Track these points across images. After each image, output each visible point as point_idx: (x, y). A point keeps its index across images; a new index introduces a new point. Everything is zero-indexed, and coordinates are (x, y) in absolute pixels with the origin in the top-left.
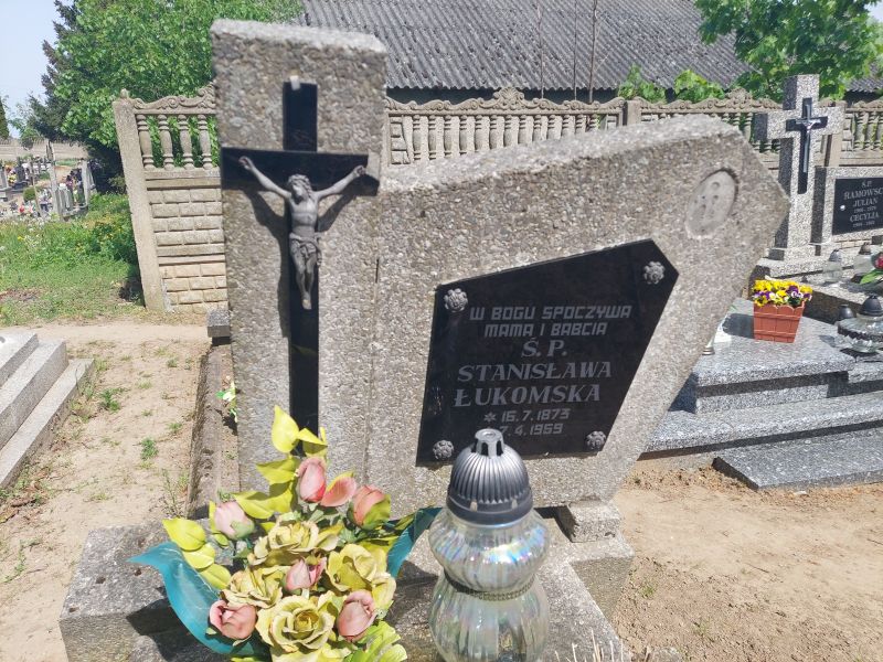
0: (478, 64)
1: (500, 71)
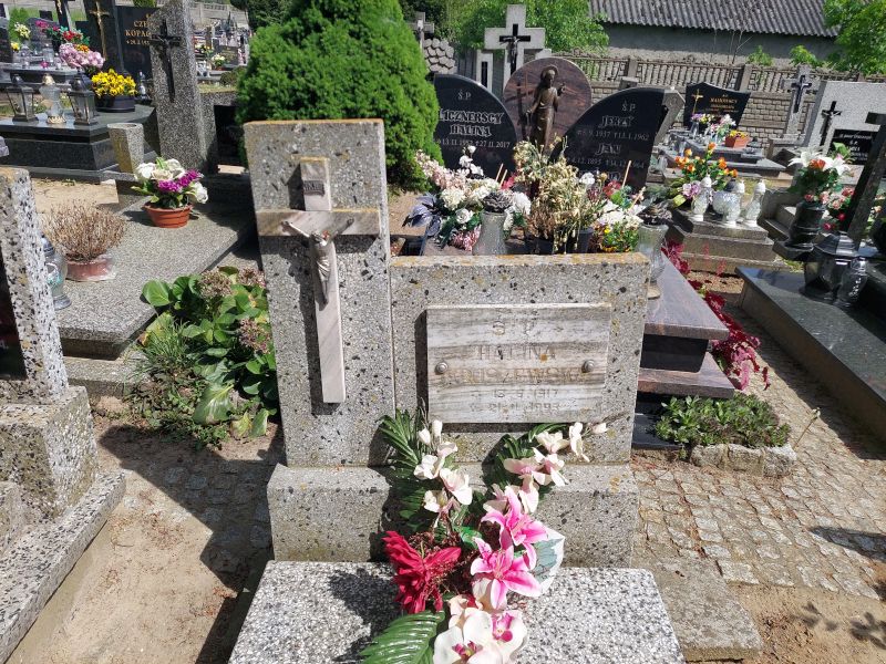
0: (709, 9)
1: (723, 15)
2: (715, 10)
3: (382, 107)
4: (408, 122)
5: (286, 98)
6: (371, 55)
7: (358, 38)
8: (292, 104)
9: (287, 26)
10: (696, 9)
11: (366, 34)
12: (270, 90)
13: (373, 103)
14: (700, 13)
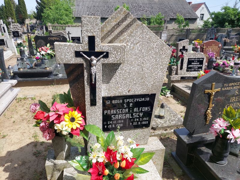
2: (106, 13)
10: (101, 13)
14: (102, 14)
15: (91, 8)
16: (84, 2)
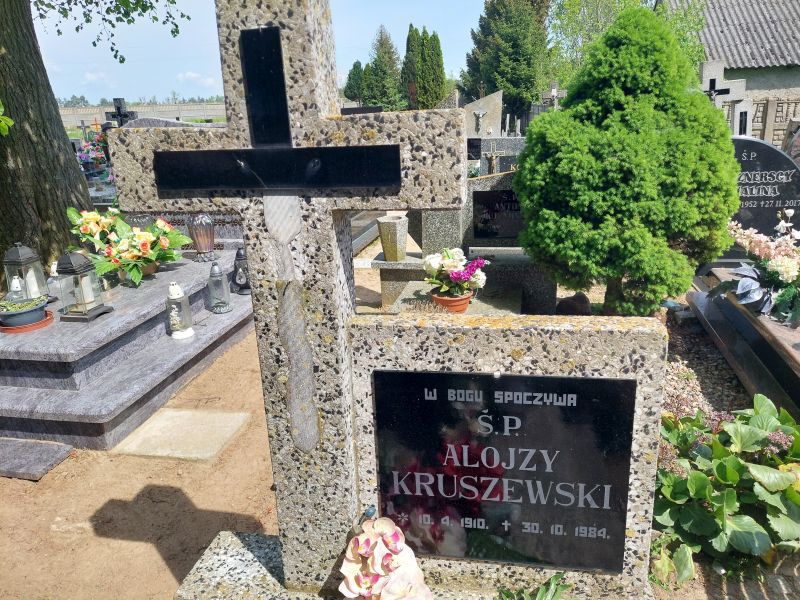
3: (704, 178)
4: (727, 191)
5: (596, 180)
6: (684, 126)
7: (666, 111)
8: (601, 185)
9: (580, 108)
11: (673, 105)
12: (575, 173)
13: (694, 174)
15: (759, 29)
16: (724, 10)
